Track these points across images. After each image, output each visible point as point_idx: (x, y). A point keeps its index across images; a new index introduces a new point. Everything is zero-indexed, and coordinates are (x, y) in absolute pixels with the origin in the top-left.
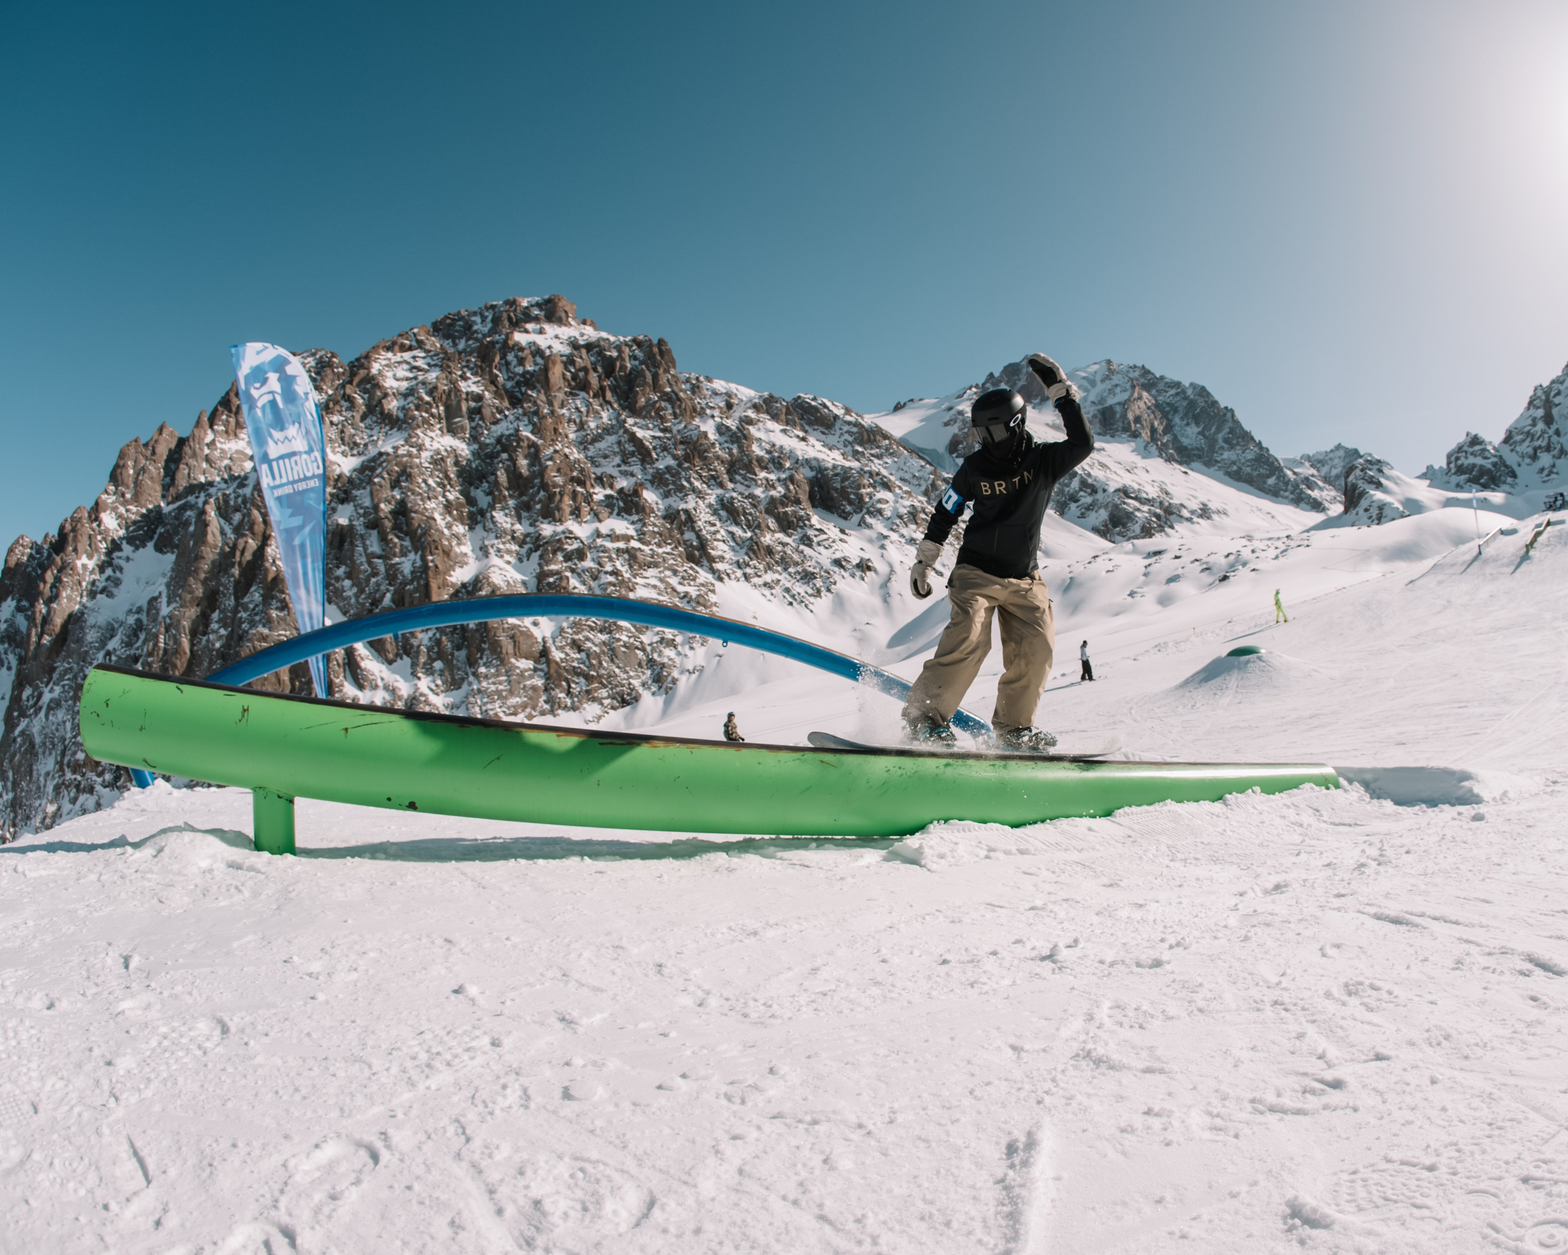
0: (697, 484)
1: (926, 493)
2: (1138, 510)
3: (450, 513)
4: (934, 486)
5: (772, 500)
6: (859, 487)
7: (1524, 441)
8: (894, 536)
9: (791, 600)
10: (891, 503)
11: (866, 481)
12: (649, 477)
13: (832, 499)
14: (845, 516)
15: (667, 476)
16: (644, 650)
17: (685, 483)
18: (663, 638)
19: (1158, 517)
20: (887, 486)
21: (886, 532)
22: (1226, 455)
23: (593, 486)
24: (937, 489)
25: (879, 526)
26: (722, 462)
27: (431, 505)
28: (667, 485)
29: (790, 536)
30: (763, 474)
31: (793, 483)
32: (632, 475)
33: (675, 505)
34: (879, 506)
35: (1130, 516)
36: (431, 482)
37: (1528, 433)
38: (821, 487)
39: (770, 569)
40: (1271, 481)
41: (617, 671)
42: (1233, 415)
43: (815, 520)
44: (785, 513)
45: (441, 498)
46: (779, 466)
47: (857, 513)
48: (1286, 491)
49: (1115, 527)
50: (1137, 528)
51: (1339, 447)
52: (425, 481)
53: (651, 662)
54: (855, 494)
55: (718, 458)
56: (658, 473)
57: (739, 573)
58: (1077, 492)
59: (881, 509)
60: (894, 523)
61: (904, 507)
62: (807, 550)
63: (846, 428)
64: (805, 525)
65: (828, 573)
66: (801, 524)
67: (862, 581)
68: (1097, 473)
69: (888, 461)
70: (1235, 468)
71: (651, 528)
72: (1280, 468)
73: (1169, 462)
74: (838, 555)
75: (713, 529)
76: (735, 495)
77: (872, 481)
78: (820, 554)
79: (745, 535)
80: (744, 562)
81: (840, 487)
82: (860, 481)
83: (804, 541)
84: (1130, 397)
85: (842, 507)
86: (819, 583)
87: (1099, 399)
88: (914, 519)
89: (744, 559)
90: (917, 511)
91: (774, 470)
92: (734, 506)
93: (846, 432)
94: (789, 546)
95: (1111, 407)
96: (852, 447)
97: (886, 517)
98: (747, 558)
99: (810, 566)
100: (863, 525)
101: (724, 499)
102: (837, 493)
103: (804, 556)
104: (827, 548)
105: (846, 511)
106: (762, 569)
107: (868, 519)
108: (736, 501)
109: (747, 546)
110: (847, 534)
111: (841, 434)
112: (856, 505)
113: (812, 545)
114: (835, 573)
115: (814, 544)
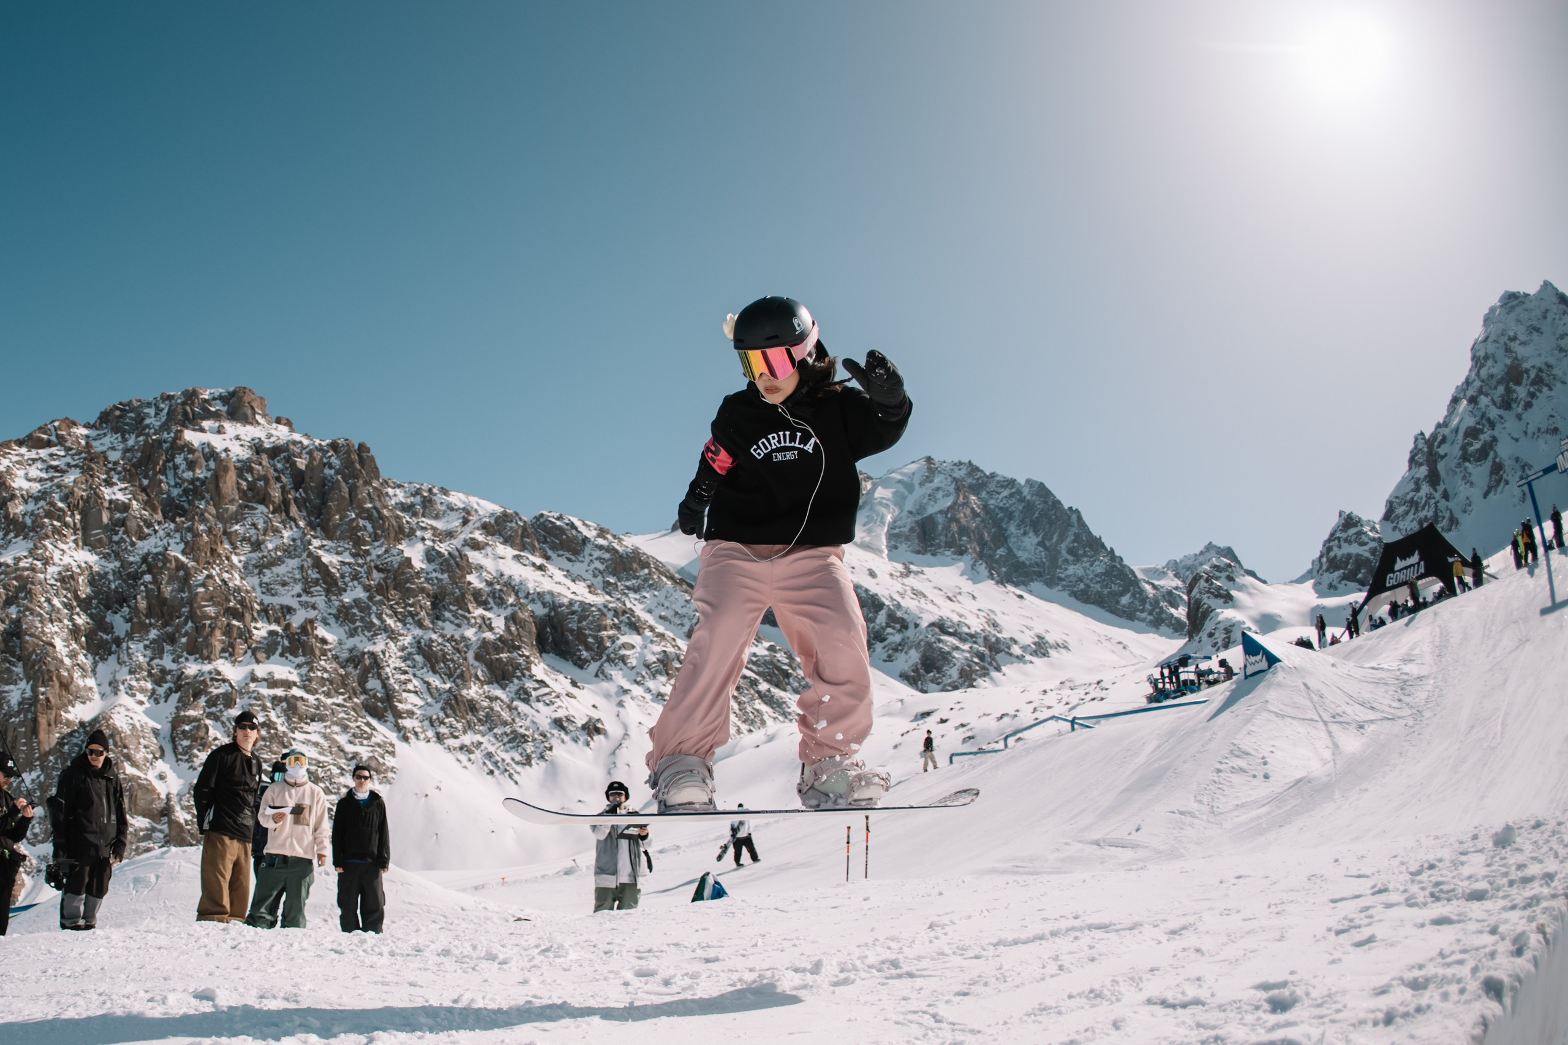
0: (390, 622)
2: (957, 648)
3: (77, 640)
5: (485, 643)
6: (600, 628)
8: (637, 690)
10: (638, 649)
11: (608, 621)
12: (334, 611)
13: (567, 642)
14: (581, 664)
15: (355, 611)
17: (375, 621)
19: (981, 656)
20: (635, 627)
21: (627, 685)
23: (254, 620)
25: (619, 677)
26: (428, 596)
27: (50, 628)
28: (353, 622)
29: (502, 688)
30: (479, 611)
31: (515, 623)
32: (314, 607)
33: (360, 646)
34: (623, 652)
35: (946, 657)
36: (56, 602)
38: (553, 628)
39: (470, 728)
40: (1125, 600)
42: (1079, 517)
43: (539, 669)
44: (499, 660)
45: (66, 622)
46: (501, 602)
47: (595, 660)
48: (1142, 611)
49: (928, 672)
50: (954, 673)
51: (1209, 547)
52: (48, 601)
54: (594, 637)
55: (423, 590)
56: (343, 606)
57: (430, 733)
58: (884, 629)
59: (624, 656)
60: (638, 673)
61: (654, 654)
62: (522, 707)
63: (597, 553)
64: (524, 675)
65: (545, 736)
66: (519, 674)
67: (587, 749)
68: (909, 603)
69: (647, 595)
70: (1082, 586)
71: (319, 674)
72: (1136, 582)
73: (1002, 584)
74: (561, 714)
75: (403, 677)
76: (434, 636)
77: (616, 621)
78: (538, 711)
79: (443, 686)
80: (438, 719)
81: (576, 628)
82: (600, 621)
83: (520, 695)
84: (954, 503)
85: (579, 653)
86: (530, 747)
87: (918, 507)
88: (665, 668)
89: (438, 716)
90: (669, 659)
91: (494, 606)
92: (433, 650)
93: (596, 559)
94: (498, 701)
95: (931, 517)
96: (603, 577)
97: (629, 665)
98: (442, 715)
99: (523, 726)
100: (601, 675)
101: (422, 641)
102: (572, 635)
103: (519, 713)
104: (547, 704)
105: (583, 657)
106: (460, 728)
107: (608, 668)
108: (435, 644)
109: (444, 700)
110: (578, 687)
111: (591, 560)
112: (594, 651)
113: (529, 700)
114: (553, 735)
115: (532, 699)
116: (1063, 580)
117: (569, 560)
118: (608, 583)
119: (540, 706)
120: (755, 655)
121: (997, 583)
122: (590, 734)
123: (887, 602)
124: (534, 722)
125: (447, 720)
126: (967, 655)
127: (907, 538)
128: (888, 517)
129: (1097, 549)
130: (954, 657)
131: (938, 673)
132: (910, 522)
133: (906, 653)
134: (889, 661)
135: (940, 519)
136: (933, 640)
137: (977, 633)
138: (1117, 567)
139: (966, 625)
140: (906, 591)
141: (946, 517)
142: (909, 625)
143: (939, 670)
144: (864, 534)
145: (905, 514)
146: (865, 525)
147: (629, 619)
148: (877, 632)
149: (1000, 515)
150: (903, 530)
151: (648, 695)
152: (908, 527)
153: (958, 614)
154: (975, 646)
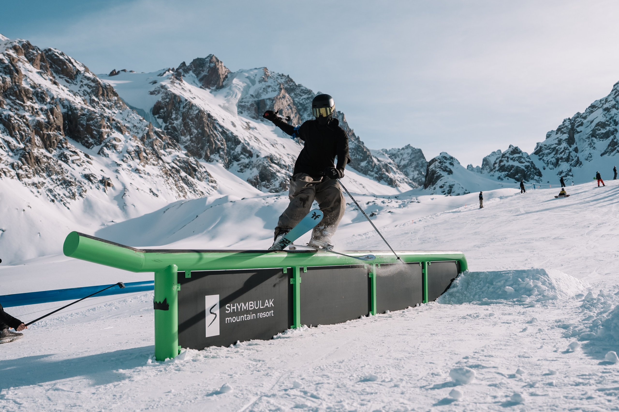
1: (142, 139)
4: (148, 135)
5: (38, 123)
6: (100, 126)
7: (550, 154)
8: (124, 165)
9: (53, 198)
10: (123, 142)
11: (105, 124)
13: (79, 131)
14: (88, 146)
20: (120, 130)
24: (150, 138)
25: (114, 156)
29: (50, 152)
30: (29, 103)
31: (52, 114)
34: (114, 142)
37: (554, 149)
38: (70, 121)
39: (38, 173)
42: (343, 118)
43: (70, 144)
44: (49, 135)
46: (42, 100)
47: (98, 145)
51: (408, 147)
54: (96, 131)
57: (13, 173)
58: (239, 155)
59: (115, 145)
60: (124, 156)
61: (132, 146)
62: (64, 165)
63: (85, 82)
64: (63, 147)
65: (80, 183)
66: (60, 146)
67: (104, 193)
68: (253, 144)
69: (116, 112)
72: (369, 156)
73: (299, 143)
74: (87, 172)
76: (12, 114)
77: (109, 124)
78: (73, 168)
79: (19, 145)
80: (18, 165)
81: (85, 124)
82: (101, 123)
83: (62, 158)
84: (277, 96)
85: (86, 139)
86: (74, 189)
87: (256, 94)
88: (139, 155)
89: (18, 163)
90: (141, 151)
91: (37, 101)
92: (11, 122)
93: (86, 85)
94: (52, 159)
95: (263, 101)
96: (90, 96)
97: (118, 150)
98: (20, 163)
99: (67, 176)
100: (101, 154)
101: (2, 115)
102: (82, 128)
103: (62, 168)
104: (79, 166)
105: (89, 142)
106: (31, 172)
107: (106, 150)
108: (13, 119)
109: (21, 154)
110: (90, 158)
111: (82, 85)
112: (97, 139)
113: (68, 162)
114: (85, 184)
115: (70, 161)
117: (68, 82)
118: (94, 101)
119: (75, 166)
120: (178, 156)
121: (296, 142)
122: (105, 185)
123: (242, 141)
124: (71, 174)
125: (23, 167)
126: (284, 176)
127: (249, 109)
128: (239, 96)
129: (351, 136)
130: (277, 176)
131: (268, 182)
132: (251, 100)
133: (251, 169)
134: (241, 172)
135: (269, 103)
136: (267, 165)
137: (289, 166)
138: (361, 147)
139: (284, 161)
140: (251, 137)
141: (272, 102)
142: (253, 155)
143: (269, 181)
144: (225, 102)
145: (249, 96)
146: (225, 97)
147: (116, 124)
148: (235, 156)
149: (300, 107)
150: (246, 104)
151: (130, 169)
152: (250, 103)
153: (279, 154)
154: (288, 172)
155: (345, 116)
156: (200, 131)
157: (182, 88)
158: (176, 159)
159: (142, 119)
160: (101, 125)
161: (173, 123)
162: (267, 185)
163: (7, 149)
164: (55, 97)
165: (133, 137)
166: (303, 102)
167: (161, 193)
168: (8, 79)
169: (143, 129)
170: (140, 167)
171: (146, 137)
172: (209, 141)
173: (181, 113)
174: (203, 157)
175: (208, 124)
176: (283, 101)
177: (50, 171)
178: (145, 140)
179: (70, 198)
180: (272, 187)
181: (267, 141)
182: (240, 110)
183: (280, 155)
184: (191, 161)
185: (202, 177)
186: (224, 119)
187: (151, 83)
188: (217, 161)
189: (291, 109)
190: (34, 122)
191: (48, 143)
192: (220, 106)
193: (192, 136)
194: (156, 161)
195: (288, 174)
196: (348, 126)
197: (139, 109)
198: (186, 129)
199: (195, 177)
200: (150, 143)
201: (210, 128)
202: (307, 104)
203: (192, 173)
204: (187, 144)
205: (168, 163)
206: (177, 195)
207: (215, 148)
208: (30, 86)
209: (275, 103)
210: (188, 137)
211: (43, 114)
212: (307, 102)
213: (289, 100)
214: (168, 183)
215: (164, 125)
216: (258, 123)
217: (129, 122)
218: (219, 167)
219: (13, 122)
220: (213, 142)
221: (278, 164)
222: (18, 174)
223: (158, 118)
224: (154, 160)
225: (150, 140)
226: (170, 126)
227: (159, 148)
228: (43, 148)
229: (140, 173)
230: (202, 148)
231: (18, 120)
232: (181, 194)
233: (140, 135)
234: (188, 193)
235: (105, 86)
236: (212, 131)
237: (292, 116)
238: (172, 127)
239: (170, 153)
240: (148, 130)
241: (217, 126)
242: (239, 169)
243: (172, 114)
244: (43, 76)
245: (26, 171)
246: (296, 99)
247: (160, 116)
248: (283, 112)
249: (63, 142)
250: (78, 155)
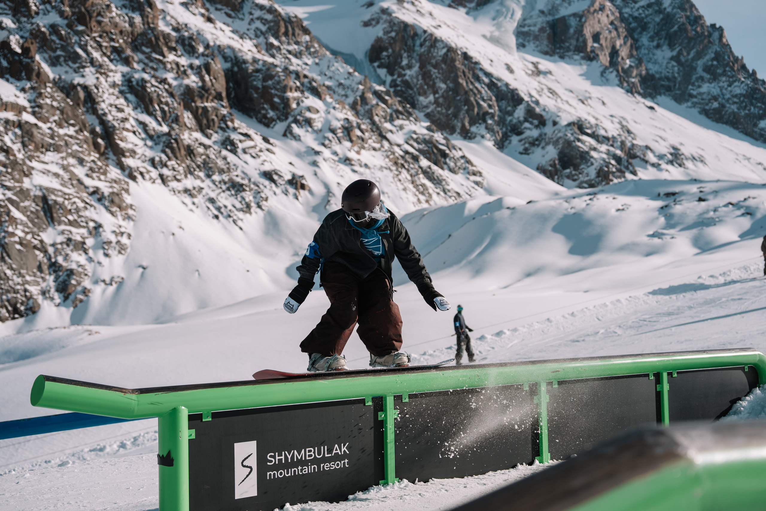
0: (96, 56)
1: (353, 107)
6: (285, 89)
8: (327, 153)
9: (216, 213)
10: (322, 114)
11: (291, 84)
13: (251, 99)
14: (267, 122)
16: (45, 252)
17: (81, 53)
18: (69, 240)
20: (316, 93)
21: (318, 148)
22: (705, 88)
24: (367, 104)
25: (308, 138)
28: (56, 50)
29: (208, 137)
30: (172, 57)
31: (208, 73)
33: (68, 77)
34: (308, 115)
35: (583, 156)
38: (237, 83)
39: (191, 173)
41: (9, 272)
42: (721, 36)
43: (238, 122)
44: (205, 109)
46: (191, 50)
47: (281, 120)
49: (565, 168)
50: (591, 172)
53: (54, 267)
54: (279, 97)
57: (154, 173)
58: (521, 123)
59: (310, 118)
60: (325, 138)
61: (337, 119)
62: (231, 157)
63: (257, 13)
64: (228, 127)
65: (258, 186)
66: (223, 125)
67: (296, 201)
68: (546, 102)
69: (310, 62)
70: (716, 105)
71: (48, 101)
73: (632, 93)
74: (267, 167)
75: (120, 115)
76: (146, 76)
77: (298, 84)
78: (245, 162)
79: (160, 128)
80: (161, 161)
81: (260, 86)
82: (285, 82)
83: (227, 145)
84: (589, 7)
85: (263, 112)
86: (249, 196)
87: (550, 8)
88: (349, 135)
89: (160, 158)
90: (352, 126)
91: (184, 53)
92: (146, 91)
93: (258, 19)
94: (211, 149)
95: (563, 19)
96: (266, 38)
97: (316, 128)
98: (164, 157)
99: (237, 176)
100: (289, 135)
101: (133, 80)
102: (257, 93)
103: (228, 163)
104: (254, 157)
105: (269, 116)
106: (182, 172)
107: (296, 129)
108: (149, 85)
109: (164, 142)
110: (271, 144)
111: (252, 20)
112: (280, 111)
113: (237, 151)
114: (265, 187)
115: (239, 151)
116: (696, 97)
117: (229, 16)
118: (272, 45)
119: (247, 157)
120: (415, 132)
121: (628, 91)
122: (296, 188)
123: (526, 98)
124: (243, 172)
125: (169, 163)
126: (605, 156)
127: (536, 38)
128: (518, 15)
129: (738, 70)
130: (592, 157)
131: (575, 170)
132: (540, 21)
133: (543, 148)
134: (525, 154)
135: (573, 22)
136: (572, 139)
137: (614, 137)
138: (760, 90)
139: (604, 128)
140: (542, 89)
141: (580, 21)
142: (547, 122)
143: (576, 167)
144: (493, 29)
145: (535, 13)
146: (494, 19)
147: (310, 83)
148: (515, 125)
149: (634, 25)
150: (532, 28)
151: (336, 158)
152: (539, 26)
153: (594, 117)
154: (612, 149)
155: (726, 33)
156: (451, 85)
157: (418, 11)
158: (412, 138)
159: (351, 70)
160: (285, 87)
161: (405, 75)
162: (573, 176)
163: (143, 136)
164: (212, 44)
165: (338, 104)
166: (640, 14)
167: (389, 197)
168: (138, 19)
169: (355, 89)
170: (352, 155)
171: (359, 103)
172: (467, 102)
173: (417, 55)
174: (458, 130)
175: (464, 72)
176: (600, 16)
177: (210, 168)
178: (359, 108)
179: (243, 211)
180: (582, 178)
181: (571, 94)
182: (521, 41)
183: (597, 119)
184: (438, 139)
185: (456, 166)
186: (492, 61)
187: (363, 6)
188: (483, 137)
189: (616, 29)
190: (182, 89)
191: (205, 121)
192: (484, 36)
193: (437, 96)
194: (378, 143)
195: (612, 153)
196: (731, 52)
197: (347, 55)
198: (426, 84)
199: (445, 167)
200: (367, 112)
201: (469, 78)
202: (647, 16)
203: (440, 161)
204: (429, 110)
205: (399, 146)
206: (415, 200)
207: (478, 114)
208: (171, 27)
209: (585, 22)
210: (431, 98)
211: (195, 74)
212: (647, 12)
213: (613, 14)
214: (400, 180)
215: (389, 79)
216: (554, 61)
217: (331, 78)
218: (486, 148)
219: (149, 90)
220: (475, 103)
221: (593, 136)
222: (161, 176)
223: (379, 67)
224: (374, 142)
225: (367, 107)
226: (399, 79)
227: (383, 120)
228: (197, 131)
229: (352, 165)
230: (456, 116)
231: (156, 87)
232: (422, 198)
233: (351, 100)
234: (434, 196)
235: (289, 18)
236: (472, 83)
237: (618, 43)
238: (402, 81)
239: (401, 127)
240: (363, 90)
241: (481, 75)
242: (521, 149)
243: (401, 58)
244: (191, 9)
245: (174, 169)
246: (626, 10)
247: (381, 63)
248: (601, 37)
249: (227, 119)
250: (252, 140)
